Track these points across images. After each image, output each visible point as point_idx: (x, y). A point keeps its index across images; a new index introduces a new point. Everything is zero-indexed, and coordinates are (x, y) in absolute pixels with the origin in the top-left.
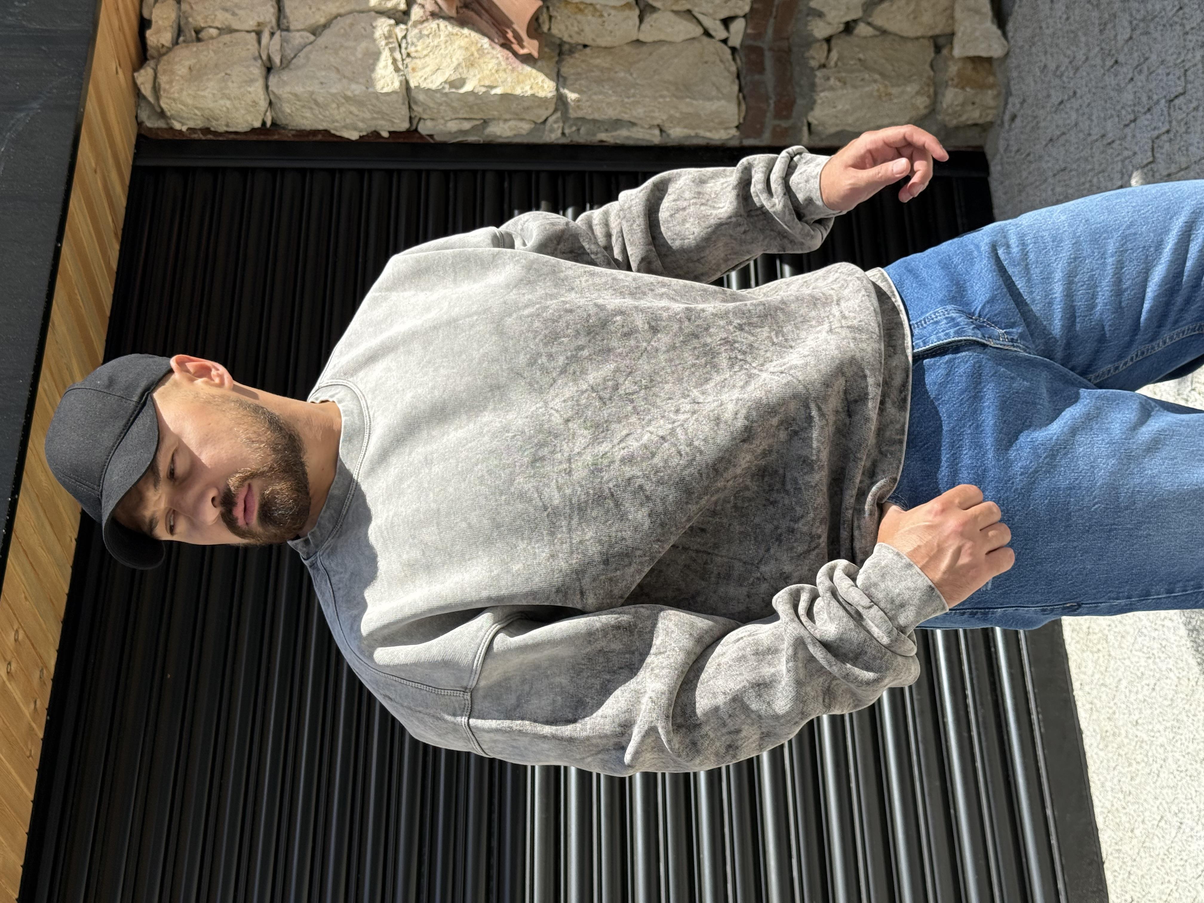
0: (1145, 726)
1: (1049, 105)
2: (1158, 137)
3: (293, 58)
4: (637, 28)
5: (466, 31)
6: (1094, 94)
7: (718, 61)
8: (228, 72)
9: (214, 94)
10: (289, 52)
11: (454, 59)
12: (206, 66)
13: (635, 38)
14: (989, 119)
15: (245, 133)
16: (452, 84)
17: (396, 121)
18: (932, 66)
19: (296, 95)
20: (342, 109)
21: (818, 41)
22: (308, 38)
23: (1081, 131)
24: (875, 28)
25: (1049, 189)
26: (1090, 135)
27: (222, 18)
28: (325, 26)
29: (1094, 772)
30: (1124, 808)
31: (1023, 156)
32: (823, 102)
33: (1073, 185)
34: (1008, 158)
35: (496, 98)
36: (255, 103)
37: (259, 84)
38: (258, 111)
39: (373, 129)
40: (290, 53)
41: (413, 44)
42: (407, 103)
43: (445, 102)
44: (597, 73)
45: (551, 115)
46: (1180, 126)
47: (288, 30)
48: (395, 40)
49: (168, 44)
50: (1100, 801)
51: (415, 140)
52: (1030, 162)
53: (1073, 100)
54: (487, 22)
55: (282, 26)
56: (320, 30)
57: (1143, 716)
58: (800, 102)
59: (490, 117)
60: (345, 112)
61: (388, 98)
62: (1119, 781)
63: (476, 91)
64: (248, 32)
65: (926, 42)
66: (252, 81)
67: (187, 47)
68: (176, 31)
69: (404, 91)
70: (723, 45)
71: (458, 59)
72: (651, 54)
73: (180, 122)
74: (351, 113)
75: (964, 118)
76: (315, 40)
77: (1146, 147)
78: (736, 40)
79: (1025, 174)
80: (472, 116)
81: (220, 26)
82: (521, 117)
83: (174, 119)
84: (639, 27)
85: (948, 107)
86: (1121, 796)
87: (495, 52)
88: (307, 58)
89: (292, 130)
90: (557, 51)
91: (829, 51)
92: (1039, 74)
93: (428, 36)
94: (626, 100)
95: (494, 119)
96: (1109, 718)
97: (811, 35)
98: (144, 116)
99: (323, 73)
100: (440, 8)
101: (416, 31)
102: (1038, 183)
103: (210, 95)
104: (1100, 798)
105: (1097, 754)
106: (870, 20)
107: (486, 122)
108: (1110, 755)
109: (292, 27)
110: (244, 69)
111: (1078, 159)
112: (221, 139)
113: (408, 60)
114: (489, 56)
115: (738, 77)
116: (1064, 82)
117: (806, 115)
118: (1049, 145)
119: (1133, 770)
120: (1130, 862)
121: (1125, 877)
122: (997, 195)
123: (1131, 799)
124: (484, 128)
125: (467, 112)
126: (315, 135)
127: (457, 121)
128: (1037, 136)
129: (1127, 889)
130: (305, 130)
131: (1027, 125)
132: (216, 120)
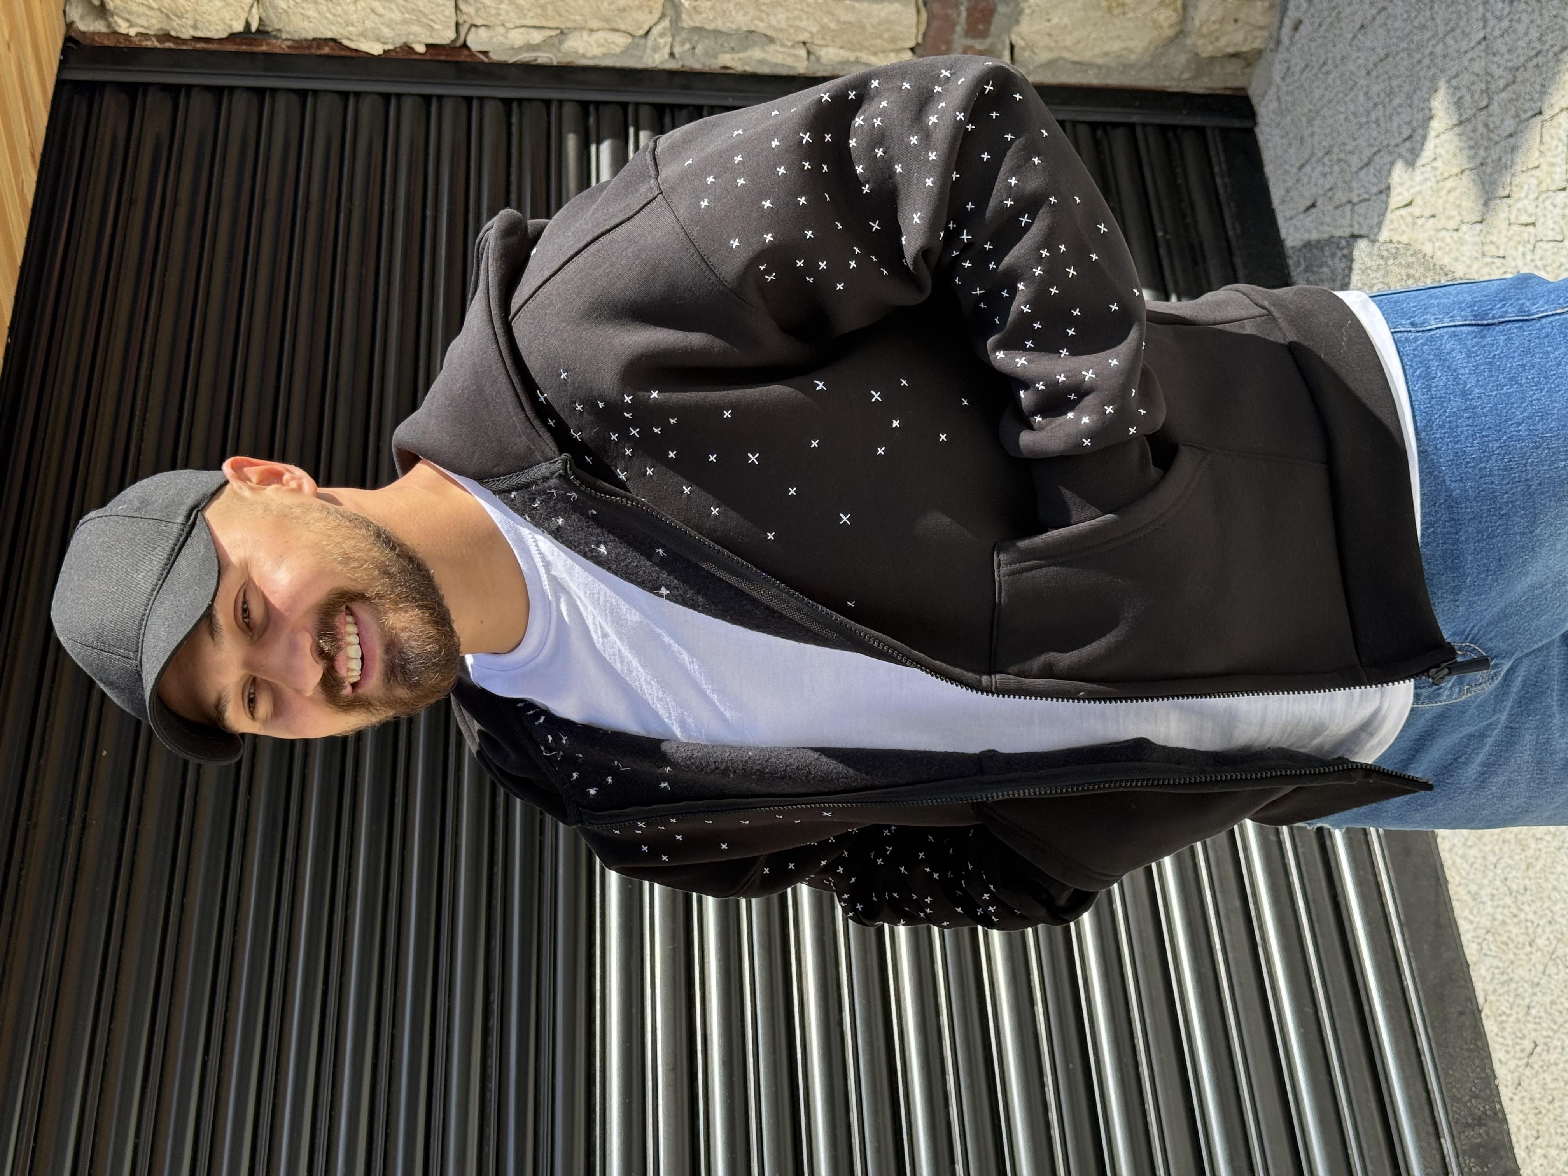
14: (1257, 45)
15: (220, 40)
17: (437, 26)
20: (361, 4)
25: (1362, 94)
29: (1460, 885)
30: (1515, 916)
31: (1315, 70)
32: (1033, 12)
33: (1403, 70)
34: (1288, 85)
39: (404, 40)
45: (655, 24)
50: (1471, 922)
51: (462, 58)
52: (1328, 73)
58: (1002, 9)
59: (570, 25)
60: (363, 9)
62: (1506, 879)
73: (127, 20)
74: (373, 11)
75: (1223, 41)
79: (1317, 94)
80: (545, 23)
82: (614, 25)
83: (118, 15)
85: (1202, 25)
86: (1508, 901)
89: (287, 39)
95: (575, 29)
98: (75, 14)
102: (1341, 95)
104: (1471, 917)
105: (1463, 857)
107: (563, 33)
108: (1488, 848)
111: (1410, 33)
112: (184, 47)
117: (1008, 30)
118: (1359, 36)
119: (1530, 853)
120: (1530, 990)
121: (1521, 1016)
122: (1270, 145)
123: (1528, 897)
124: (561, 42)
125: (537, 15)
126: (319, 47)
127: (523, 30)
128: (1337, 32)
129: (1525, 1032)
130: (306, 40)
131: (1320, 25)
132: (179, 17)
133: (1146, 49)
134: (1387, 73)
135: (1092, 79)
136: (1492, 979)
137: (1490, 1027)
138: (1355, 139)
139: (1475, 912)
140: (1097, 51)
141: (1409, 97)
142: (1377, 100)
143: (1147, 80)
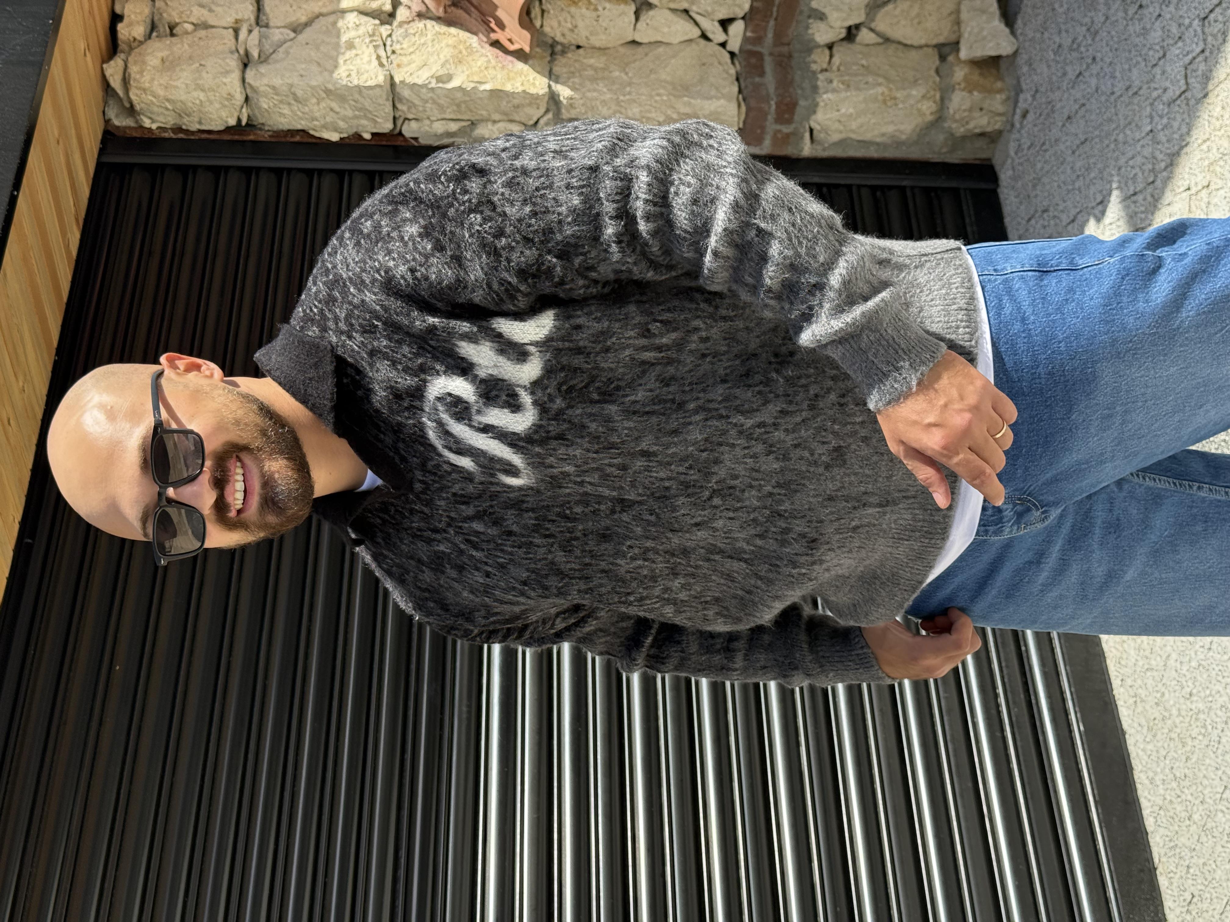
0: (1202, 694)
1: (1065, 84)
2: (1190, 63)
3: (272, 54)
4: (632, 27)
5: (453, 30)
6: (1116, 50)
7: (716, 64)
8: (203, 62)
9: (187, 85)
10: (268, 47)
11: (441, 56)
12: (179, 58)
13: (630, 39)
14: (997, 127)
15: (219, 132)
16: (439, 79)
17: (379, 120)
18: (937, 71)
19: (274, 88)
20: (323, 105)
21: (818, 46)
22: (288, 35)
23: (1103, 93)
24: (878, 34)
25: (1069, 168)
26: (1113, 93)
27: (198, 14)
28: (307, 24)
29: (1141, 771)
30: (1179, 797)
31: (1037, 148)
32: (826, 105)
33: (1096, 151)
34: (1019, 158)
35: (486, 94)
36: (230, 97)
37: (236, 75)
38: (234, 104)
39: (355, 130)
40: (268, 49)
41: (398, 42)
42: (391, 99)
43: (431, 98)
44: (590, 72)
45: (542, 117)
46: (1216, 40)
47: (267, 26)
48: (380, 39)
49: (140, 38)
50: (1149, 801)
51: (398, 143)
52: (1046, 151)
53: (1093, 66)
54: (476, 20)
55: (260, 24)
56: (300, 28)
57: (1197, 684)
58: (802, 103)
59: (477, 117)
60: (324, 108)
61: (371, 92)
62: (1172, 768)
63: (464, 86)
64: (225, 28)
65: (930, 50)
66: (227, 72)
67: (160, 41)
68: (149, 27)
69: (388, 86)
70: (721, 49)
71: (445, 56)
72: (646, 55)
73: (150, 118)
74: (332, 110)
75: (971, 126)
76: (295, 38)
77: (1178, 77)
78: (735, 45)
79: (1039, 166)
80: (460, 117)
81: (195, 22)
82: (511, 118)
83: (143, 114)
84: (635, 25)
85: (955, 113)
86: (1174, 785)
87: (484, 51)
88: (287, 53)
89: (269, 131)
90: (549, 52)
91: (831, 56)
92: (1052, 56)
93: (414, 35)
94: (622, 98)
95: (482, 120)
96: (1156, 703)
97: (813, 40)
98: (111, 114)
99: (303, 66)
100: (427, 7)
101: (401, 31)
102: (1055, 168)
103: (183, 86)
104: (1149, 797)
105: (1143, 750)
106: (873, 25)
107: (473, 124)
108: (1160, 744)
109: (271, 24)
110: (220, 61)
111: (1101, 124)
112: (193, 137)
113: (393, 57)
114: (478, 54)
115: (738, 79)
116: (1081, 53)
117: (808, 119)
118: (1067, 125)
119: (1188, 748)
120: (1189, 854)
121: (1183, 874)
122: (1008, 202)
123: (1187, 783)
124: (472, 130)
125: (454, 111)
126: (292, 136)
127: (444, 122)
128: (1052, 120)
129: (1186, 886)
130: (283, 131)
131: (1040, 115)
132: (188, 115)
133: (914, 131)
134: (1085, 153)
135: (873, 153)
136: (1164, 845)
137: (1163, 881)
138: (1064, 201)
139: (1152, 792)
140: (876, 132)
141: (1101, 172)
142: (1079, 173)
143: (915, 154)
